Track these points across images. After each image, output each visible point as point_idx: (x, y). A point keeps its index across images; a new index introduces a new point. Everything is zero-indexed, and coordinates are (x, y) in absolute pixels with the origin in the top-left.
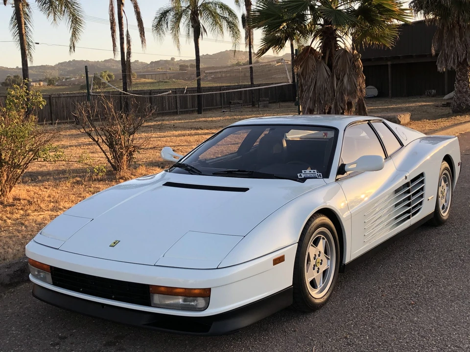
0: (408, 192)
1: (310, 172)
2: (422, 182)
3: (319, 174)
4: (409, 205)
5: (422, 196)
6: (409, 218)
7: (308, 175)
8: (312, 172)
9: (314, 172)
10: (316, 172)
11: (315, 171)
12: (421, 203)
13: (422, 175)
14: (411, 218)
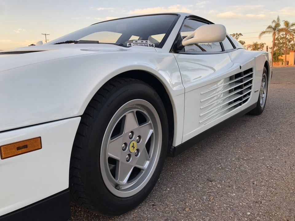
0: (241, 81)
1: (142, 42)
2: (251, 76)
3: (151, 44)
4: (241, 93)
5: (250, 88)
6: (240, 104)
7: (139, 44)
8: (144, 42)
9: (146, 42)
10: (148, 42)
12: (249, 94)
13: (251, 70)
14: (243, 105)
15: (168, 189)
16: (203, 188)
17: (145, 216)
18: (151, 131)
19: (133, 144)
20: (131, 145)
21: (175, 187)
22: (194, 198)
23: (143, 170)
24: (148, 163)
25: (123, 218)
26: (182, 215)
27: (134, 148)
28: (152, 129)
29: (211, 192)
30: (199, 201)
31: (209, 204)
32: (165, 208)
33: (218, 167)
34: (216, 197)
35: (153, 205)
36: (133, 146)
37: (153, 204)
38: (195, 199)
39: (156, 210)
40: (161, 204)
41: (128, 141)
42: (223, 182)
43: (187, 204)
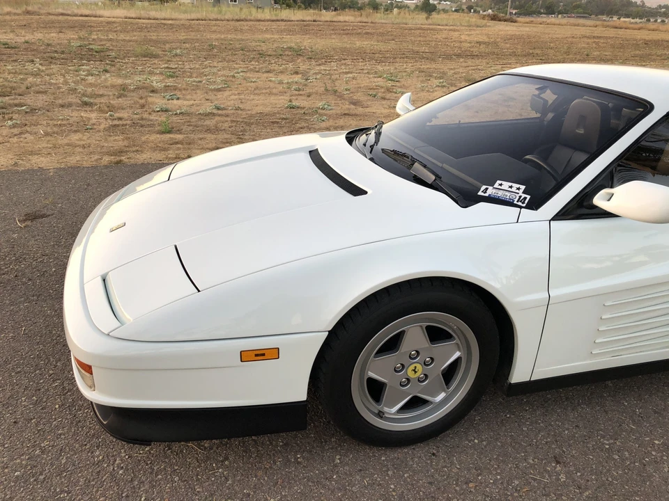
1: (511, 187)
3: (524, 196)
7: (500, 194)
8: (514, 189)
9: (518, 189)
10: (521, 191)
11: (523, 187)
15: (476, 441)
16: (532, 466)
17: (411, 463)
18: (457, 354)
19: (416, 367)
20: (412, 367)
21: (489, 443)
22: (499, 474)
23: (432, 403)
24: (443, 395)
25: (382, 452)
26: (457, 488)
27: (416, 372)
28: (460, 351)
29: (535, 480)
30: (502, 483)
31: (512, 495)
32: (445, 467)
33: (603, 444)
34: (535, 492)
35: (434, 454)
36: (414, 370)
37: (435, 452)
38: (499, 477)
39: (432, 462)
40: (444, 458)
41: (406, 361)
42: (579, 474)
43: (480, 478)
